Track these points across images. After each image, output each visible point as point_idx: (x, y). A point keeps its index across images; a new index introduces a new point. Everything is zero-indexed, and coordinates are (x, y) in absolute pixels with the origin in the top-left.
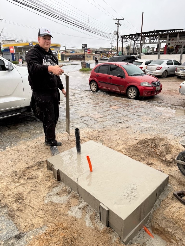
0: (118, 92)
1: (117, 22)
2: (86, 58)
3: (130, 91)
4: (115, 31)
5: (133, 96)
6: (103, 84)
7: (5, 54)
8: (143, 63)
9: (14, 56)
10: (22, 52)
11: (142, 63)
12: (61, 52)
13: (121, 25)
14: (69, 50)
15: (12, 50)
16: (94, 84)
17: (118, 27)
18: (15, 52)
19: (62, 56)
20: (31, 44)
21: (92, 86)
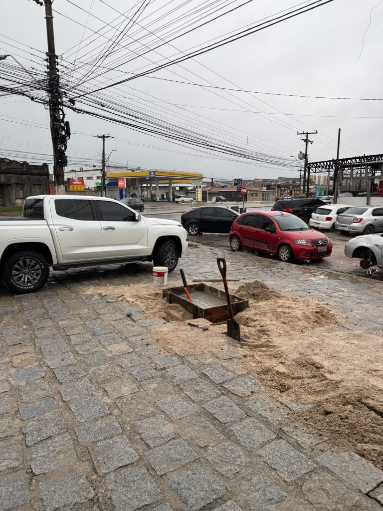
0: (267, 251)
1: (305, 138)
2: (248, 197)
3: (282, 250)
4: (301, 152)
5: (286, 258)
6: (248, 240)
7: (109, 190)
8: (332, 212)
9: (124, 194)
10: (137, 185)
11: (331, 210)
12: (203, 186)
13: (312, 142)
14: (219, 183)
15: (122, 183)
16: (236, 240)
17: (307, 145)
18: (125, 188)
19: (204, 193)
20: (152, 173)
21: (232, 243)
